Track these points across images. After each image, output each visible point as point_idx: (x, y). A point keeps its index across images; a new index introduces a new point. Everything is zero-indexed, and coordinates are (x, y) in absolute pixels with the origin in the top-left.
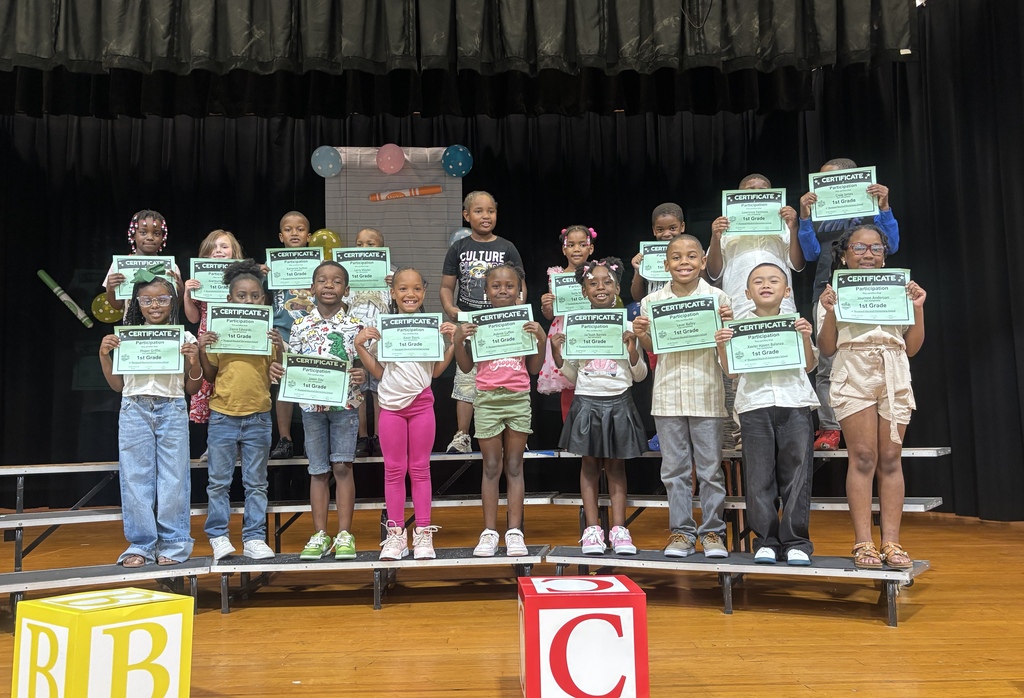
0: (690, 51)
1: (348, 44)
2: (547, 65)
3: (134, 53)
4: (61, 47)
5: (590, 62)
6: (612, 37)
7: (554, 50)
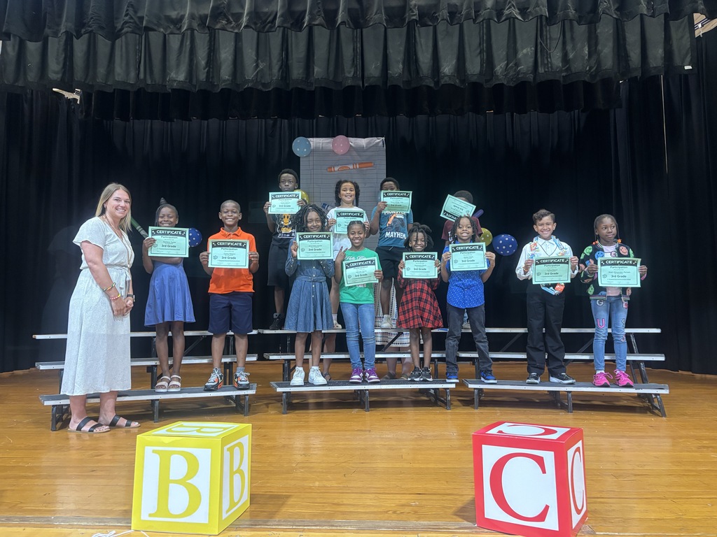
0: (541, 70)
1: (318, 70)
2: (446, 81)
3: (186, 79)
4: (142, 76)
5: (474, 79)
6: (489, 63)
7: (451, 72)
